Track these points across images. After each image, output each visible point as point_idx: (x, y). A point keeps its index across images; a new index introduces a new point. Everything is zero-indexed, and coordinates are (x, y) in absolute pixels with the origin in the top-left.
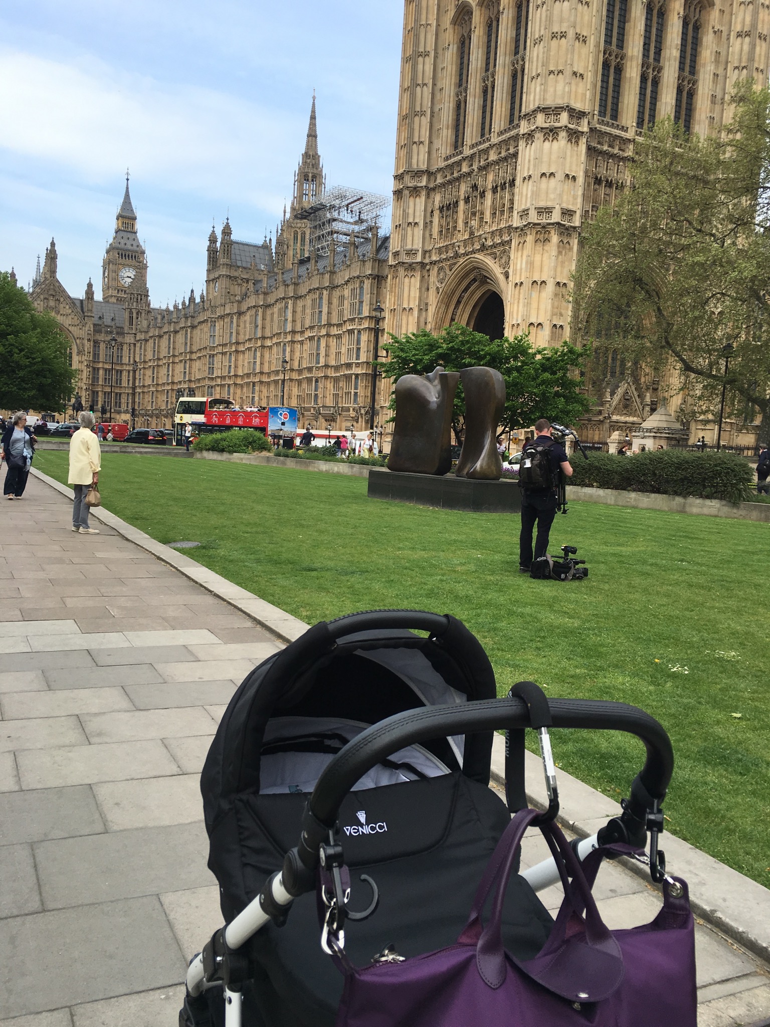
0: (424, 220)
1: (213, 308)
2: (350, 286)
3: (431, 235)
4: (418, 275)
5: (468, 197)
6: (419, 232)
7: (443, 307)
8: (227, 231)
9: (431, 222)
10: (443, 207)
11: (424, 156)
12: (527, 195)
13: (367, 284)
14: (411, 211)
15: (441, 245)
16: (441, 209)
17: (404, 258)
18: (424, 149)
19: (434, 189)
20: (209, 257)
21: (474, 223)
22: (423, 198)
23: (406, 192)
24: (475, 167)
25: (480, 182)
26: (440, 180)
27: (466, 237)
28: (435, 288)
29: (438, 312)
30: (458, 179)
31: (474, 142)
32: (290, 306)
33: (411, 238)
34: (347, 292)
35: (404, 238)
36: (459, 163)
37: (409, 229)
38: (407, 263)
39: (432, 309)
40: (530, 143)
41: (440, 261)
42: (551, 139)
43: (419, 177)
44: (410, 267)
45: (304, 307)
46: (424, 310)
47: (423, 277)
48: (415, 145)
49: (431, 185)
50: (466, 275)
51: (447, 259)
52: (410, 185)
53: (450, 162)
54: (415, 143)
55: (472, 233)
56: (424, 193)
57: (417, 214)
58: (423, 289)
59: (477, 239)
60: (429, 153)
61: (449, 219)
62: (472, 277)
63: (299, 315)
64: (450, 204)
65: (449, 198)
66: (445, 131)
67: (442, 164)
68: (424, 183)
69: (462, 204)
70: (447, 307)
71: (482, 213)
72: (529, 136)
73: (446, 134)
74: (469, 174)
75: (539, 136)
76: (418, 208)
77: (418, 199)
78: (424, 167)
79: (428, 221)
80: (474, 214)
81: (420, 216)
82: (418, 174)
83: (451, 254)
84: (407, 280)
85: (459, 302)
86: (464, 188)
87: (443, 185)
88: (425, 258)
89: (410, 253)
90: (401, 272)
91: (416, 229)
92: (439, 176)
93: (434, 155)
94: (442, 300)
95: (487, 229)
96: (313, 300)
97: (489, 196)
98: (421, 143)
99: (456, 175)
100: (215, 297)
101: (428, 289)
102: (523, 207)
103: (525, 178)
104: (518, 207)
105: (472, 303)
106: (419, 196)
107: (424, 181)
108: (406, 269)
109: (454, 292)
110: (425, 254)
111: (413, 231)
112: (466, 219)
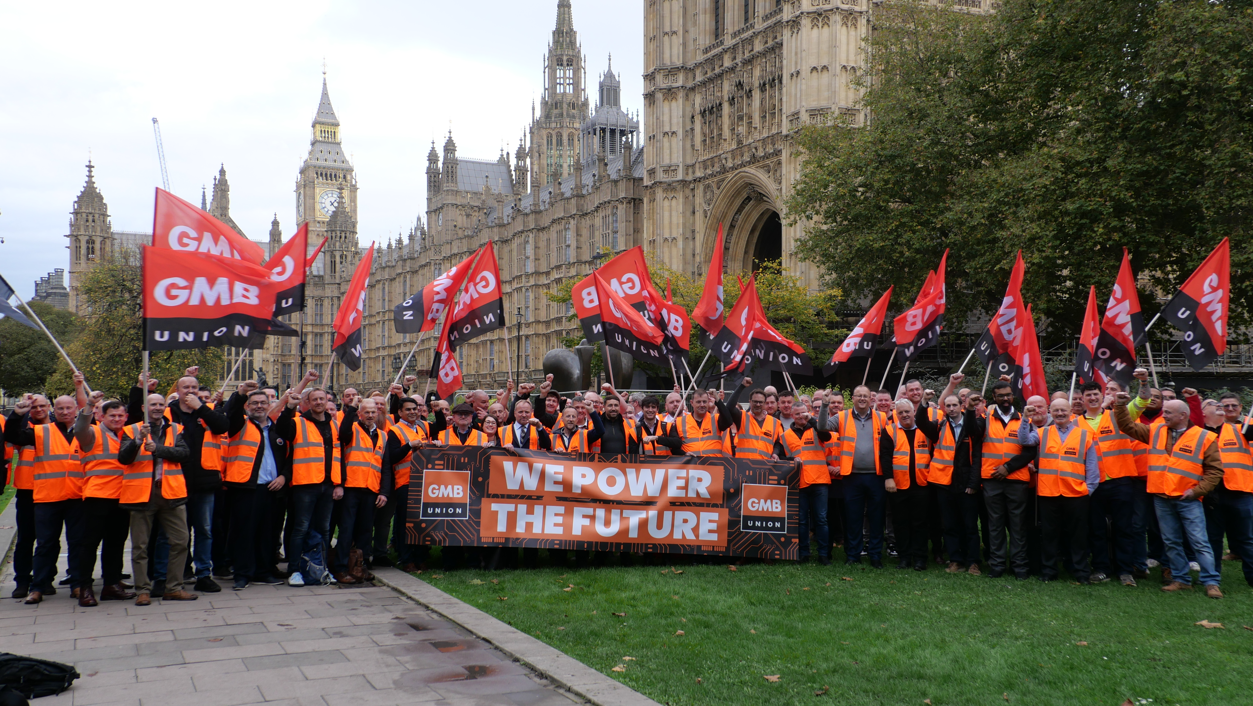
0: (684, 127)
1: (438, 248)
2: (601, 214)
3: (693, 146)
4: (680, 196)
5: (733, 99)
6: (677, 143)
7: (713, 234)
8: (450, 147)
9: (692, 129)
10: (705, 111)
11: (679, 49)
12: (796, 95)
13: (622, 209)
14: (666, 118)
15: (705, 158)
16: (703, 113)
17: (661, 176)
18: (677, 41)
19: (693, 89)
20: (429, 182)
21: (742, 129)
22: (680, 101)
23: (659, 96)
24: (738, 60)
25: (745, 80)
26: (699, 78)
27: (734, 146)
28: (702, 211)
29: (707, 240)
30: (720, 76)
31: (736, 29)
32: (531, 240)
33: (668, 151)
34: (598, 221)
35: (659, 152)
36: (720, 56)
37: (666, 139)
38: (665, 183)
39: (699, 238)
40: (795, 31)
41: (705, 178)
42: (820, 25)
43: (673, 75)
44: (670, 187)
45: (548, 240)
46: (690, 238)
47: (687, 198)
48: (666, 37)
49: (690, 84)
50: (738, 193)
51: (712, 175)
52: (663, 86)
53: (709, 55)
54: (667, 33)
55: (740, 142)
56: (681, 95)
57: (675, 121)
58: (688, 213)
59: (746, 149)
60: (684, 45)
61: (714, 126)
62: (745, 195)
63: (542, 251)
64: (712, 108)
65: (711, 101)
66: (702, 17)
67: (700, 58)
68: (680, 83)
69: (726, 107)
71: (750, 117)
72: (795, 23)
73: (705, 21)
74: (733, 69)
75: (806, 22)
76: (674, 114)
77: (674, 103)
78: (679, 63)
79: (688, 128)
80: (741, 118)
81: (678, 123)
82: (672, 71)
83: (717, 168)
84: (666, 203)
86: (727, 87)
87: (704, 83)
88: (687, 174)
89: (668, 170)
90: (660, 194)
91: (674, 140)
92: (698, 72)
93: (691, 46)
94: (711, 225)
95: (757, 136)
96: (559, 232)
97: (757, 95)
98: (675, 33)
99: (717, 71)
100: (439, 233)
101: (694, 213)
102: (793, 110)
103: (792, 75)
104: (788, 108)
105: (749, 227)
106: (675, 98)
107: (680, 80)
108: (665, 190)
109: (724, 215)
110: (687, 169)
111: (670, 142)
112: (732, 124)
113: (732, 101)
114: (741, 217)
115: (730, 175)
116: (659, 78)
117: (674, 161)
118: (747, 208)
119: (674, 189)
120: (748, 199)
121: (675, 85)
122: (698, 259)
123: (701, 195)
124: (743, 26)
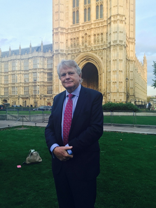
4: (64, 57)
6: (64, 45)
15: (72, 49)
16: (71, 39)
19: (68, 34)
21: (87, 44)
23: (59, 33)
24: (85, 29)
25: (88, 33)
27: (84, 47)
30: (78, 32)
33: (61, 46)
35: (59, 46)
36: (77, 27)
38: (61, 53)
49: (66, 32)
51: (75, 53)
53: (73, 27)
55: (86, 47)
59: (88, 48)
65: (75, 37)
67: (70, 27)
71: (90, 41)
72: (115, 21)
74: (83, 31)
75: (118, 22)
76: (63, 38)
78: (64, 27)
80: (86, 41)
81: (64, 41)
82: (62, 29)
83: (77, 52)
87: (71, 33)
89: (61, 51)
90: (59, 55)
92: (69, 30)
95: (92, 46)
97: (92, 37)
98: (63, 20)
99: (77, 30)
106: (63, 35)
107: (64, 31)
108: (61, 55)
111: (62, 44)
112: (83, 42)
113: (83, 37)
114: (81, 63)
115: (82, 54)
116: (59, 30)
117: (63, 49)
118: (83, 61)
119: (63, 55)
120: (85, 59)
121: (63, 32)
123: (70, 57)
124: (83, 22)
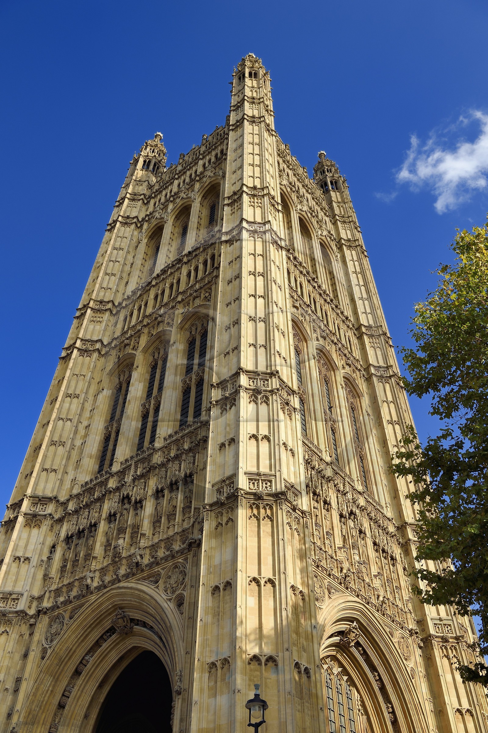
0: (40, 555)
3: (46, 574)
4: (13, 633)
5: (115, 514)
6: (27, 571)
7: (48, 682)
9: (50, 559)
10: (72, 536)
11: (55, 483)
14: (22, 543)
15: (61, 585)
16: (69, 539)
18: (55, 477)
19: (61, 518)
21: (122, 542)
22: (44, 529)
23: (21, 521)
24: (128, 479)
25: (135, 492)
26: (72, 506)
27: (107, 563)
28: (39, 652)
29: (37, 689)
30: (100, 499)
31: (128, 458)
33: (14, 578)
36: (103, 483)
37: (15, 565)
39: (26, 688)
40: (228, 408)
41: (55, 607)
42: (259, 402)
43: (43, 504)
44: (3, 619)
46: (11, 691)
47: (22, 635)
48: (45, 473)
49: (59, 514)
50: (98, 621)
51: (66, 603)
52: (29, 512)
53: (89, 486)
54: (46, 470)
55: (116, 556)
56: (46, 523)
57: (31, 547)
58: (17, 657)
59: (125, 561)
62: (107, 624)
64: (83, 530)
65: (83, 524)
66: (87, 460)
67: (78, 490)
68: (48, 512)
69: (103, 525)
70: (56, 680)
71: (137, 526)
73: (89, 463)
74: (118, 489)
76: (33, 540)
77: (35, 531)
78: (51, 494)
79: (46, 557)
80: (122, 531)
81: (34, 551)
82: (43, 501)
83: (75, 593)
85: (77, 673)
86: (108, 506)
87: (77, 511)
88: (30, 607)
89: (8, 599)
91: (24, 567)
92: (72, 503)
93: (68, 483)
94: (48, 668)
95: (144, 543)
97: (149, 503)
98: (54, 470)
99: (97, 495)
101: (26, 654)
103: (221, 445)
105: (100, 674)
106: (38, 525)
107: (49, 510)
109: (70, 653)
110: (31, 602)
111: (19, 568)
112: (108, 541)
113: (112, 517)
114: (92, 660)
115: (93, 598)
116: (27, 504)
117: (18, 588)
118: (105, 645)
120: (111, 631)
121: (43, 513)
122: (15, 719)
123: (44, 630)
